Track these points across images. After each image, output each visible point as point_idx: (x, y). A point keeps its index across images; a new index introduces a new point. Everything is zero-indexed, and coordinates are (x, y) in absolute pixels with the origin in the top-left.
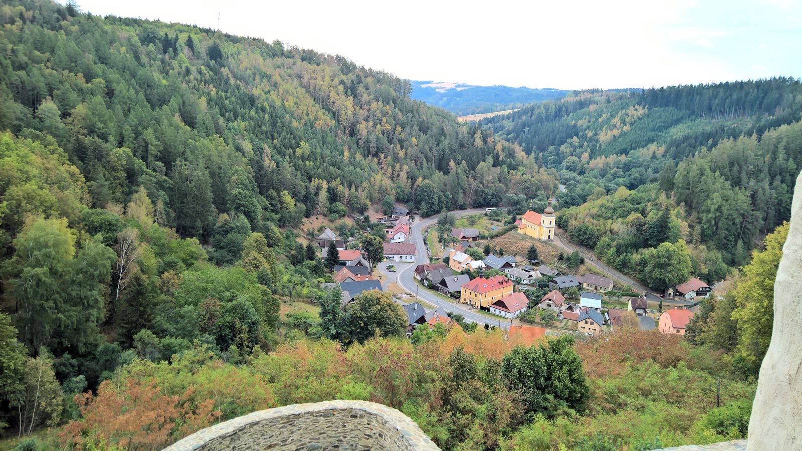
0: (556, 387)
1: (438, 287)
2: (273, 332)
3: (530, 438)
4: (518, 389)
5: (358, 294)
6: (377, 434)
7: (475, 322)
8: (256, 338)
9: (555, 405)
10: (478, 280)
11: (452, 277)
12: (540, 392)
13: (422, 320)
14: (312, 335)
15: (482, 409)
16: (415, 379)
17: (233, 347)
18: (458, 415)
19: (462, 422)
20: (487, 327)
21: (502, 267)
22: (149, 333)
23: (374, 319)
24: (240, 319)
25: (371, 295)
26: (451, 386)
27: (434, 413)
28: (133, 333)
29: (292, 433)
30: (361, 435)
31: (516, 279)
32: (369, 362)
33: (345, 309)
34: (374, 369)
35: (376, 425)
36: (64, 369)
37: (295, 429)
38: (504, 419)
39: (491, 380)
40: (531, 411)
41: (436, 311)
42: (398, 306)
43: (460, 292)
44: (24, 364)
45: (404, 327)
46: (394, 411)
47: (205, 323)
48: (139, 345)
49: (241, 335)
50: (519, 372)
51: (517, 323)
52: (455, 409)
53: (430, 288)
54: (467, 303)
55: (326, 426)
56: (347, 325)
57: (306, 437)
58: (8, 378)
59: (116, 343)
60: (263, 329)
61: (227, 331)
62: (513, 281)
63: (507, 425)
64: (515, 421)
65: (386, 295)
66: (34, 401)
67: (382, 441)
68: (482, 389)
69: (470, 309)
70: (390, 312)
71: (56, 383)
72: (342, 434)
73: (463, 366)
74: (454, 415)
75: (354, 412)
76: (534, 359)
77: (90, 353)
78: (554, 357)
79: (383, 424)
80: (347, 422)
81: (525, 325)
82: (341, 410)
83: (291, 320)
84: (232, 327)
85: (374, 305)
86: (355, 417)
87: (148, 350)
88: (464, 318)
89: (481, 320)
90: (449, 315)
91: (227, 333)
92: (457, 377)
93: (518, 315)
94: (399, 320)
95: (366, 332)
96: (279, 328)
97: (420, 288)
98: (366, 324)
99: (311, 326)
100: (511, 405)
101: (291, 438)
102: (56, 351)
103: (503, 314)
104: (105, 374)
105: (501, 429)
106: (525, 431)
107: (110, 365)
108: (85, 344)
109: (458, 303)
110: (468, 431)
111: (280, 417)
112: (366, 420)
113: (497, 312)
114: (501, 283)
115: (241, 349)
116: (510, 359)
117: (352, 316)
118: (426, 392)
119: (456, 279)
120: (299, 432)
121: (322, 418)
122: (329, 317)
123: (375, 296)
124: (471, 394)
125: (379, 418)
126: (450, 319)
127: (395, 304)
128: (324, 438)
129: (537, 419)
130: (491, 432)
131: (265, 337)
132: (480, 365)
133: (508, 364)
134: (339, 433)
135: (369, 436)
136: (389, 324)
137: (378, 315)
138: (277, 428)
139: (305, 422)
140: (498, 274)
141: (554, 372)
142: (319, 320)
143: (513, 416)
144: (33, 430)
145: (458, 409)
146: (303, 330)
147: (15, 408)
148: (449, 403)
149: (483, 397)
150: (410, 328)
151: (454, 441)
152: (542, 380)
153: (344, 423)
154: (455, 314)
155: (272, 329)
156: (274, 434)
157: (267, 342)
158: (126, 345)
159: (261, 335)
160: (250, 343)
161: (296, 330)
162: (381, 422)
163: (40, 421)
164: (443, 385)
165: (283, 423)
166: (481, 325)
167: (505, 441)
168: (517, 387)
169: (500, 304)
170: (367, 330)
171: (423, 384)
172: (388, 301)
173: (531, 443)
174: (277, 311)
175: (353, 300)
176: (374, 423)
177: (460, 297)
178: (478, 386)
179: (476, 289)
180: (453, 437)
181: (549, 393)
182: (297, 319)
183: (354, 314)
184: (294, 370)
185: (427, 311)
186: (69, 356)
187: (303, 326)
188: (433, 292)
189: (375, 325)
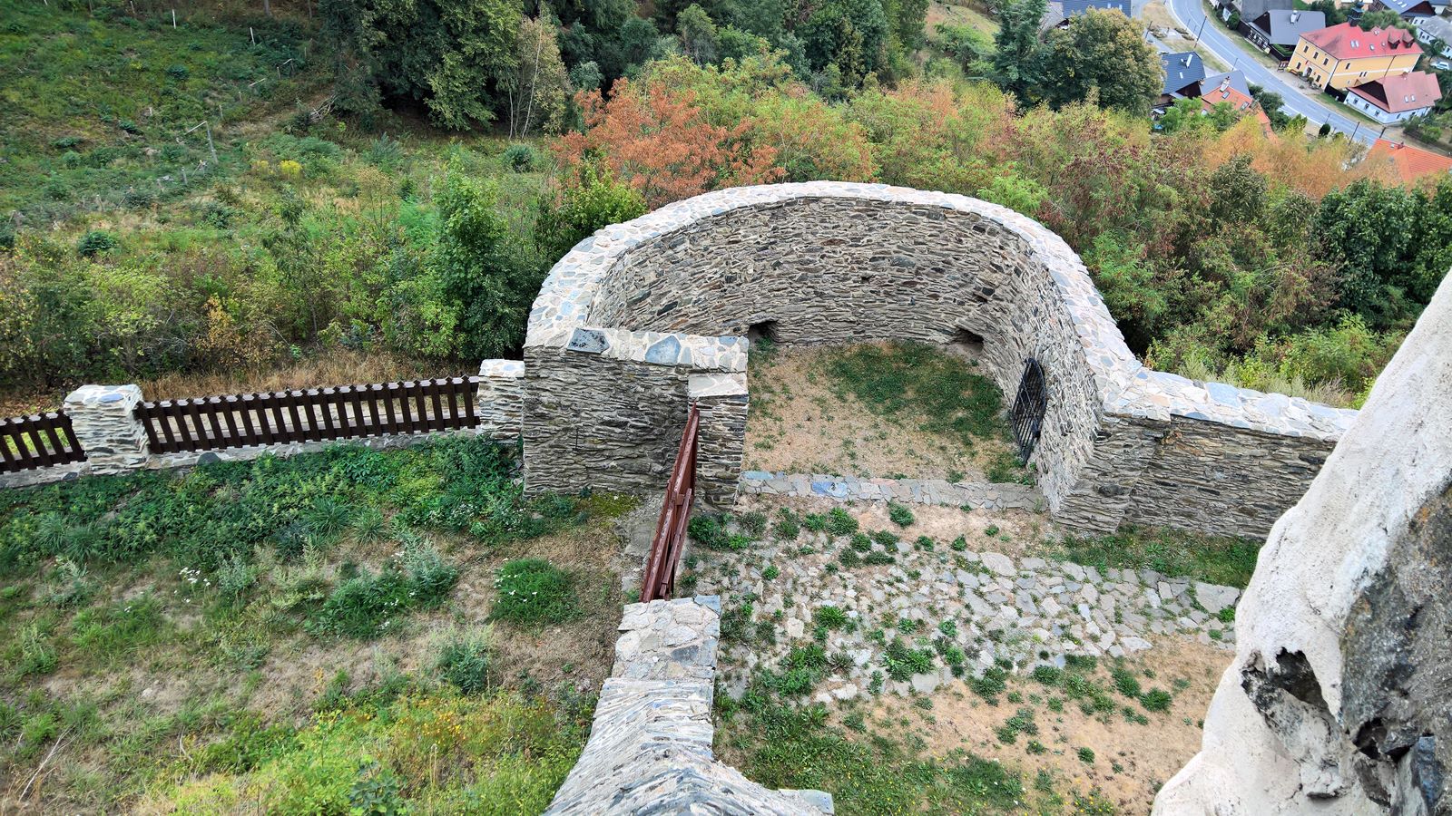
0: (1417, 276)
1: (1250, 28)
2: (907, 54)
3: (1321, 352)
4: (1333, 261)
5: (1079, 12)
6: (1013, 269)
7: (1303, 116)
8: (874, 58)
9: (1400, 308)
10: (1343, 29)
11: (1287, 12)
12: (1378, 278)
13: (1193, 90)
14: (974, 75)
15: (1246, 279)
16: (1135, 195)
17: (833, 68)
18: (1195, 278)
19: (1198, 291)
20: (1325, 131)
21: (1411, 10)
22: (702, 12)
23: (1097, 68)
24: (853, 18)
25: (1103, 20)
26: (1200, 224)
27: (1151, 264)
28: (678, 9)
29: (870, 230)
30: (985, 262)
31: (1433, 42)
32: (1055, 147)
33: (1046, 37)
34: (1061, 160)
35: (1014, 252)
36: (573, 46)
37: (876, 224)
38: (1283, 307)
39: (1285, 235)
40: (1345, 306)
41: (1227, 79)
42: (1150, 51)
43: (1293, 48)
44: (517, 25)
45: (1153, 97)
46: (1051, 238)
47: (793, 13)
48: (684, 30)
49: (851, 49)
50: (1349, 231)
51: (1395, 136)
52: (1193, 266)
53: (1231, 28)
54: (1300, 74)
55: (929, 233)
56: (1041, 68)
57: (892, 241)
58: (496, 44)
59: (650, 19)
60: (890, 44)
61: (828, 36)
62: (1423, 46)
63: (1285, 318)
64: (1304, 316)
65: (1133, 25)
66: (530, 88)
67: (1018, 281)
68: (1260, 244)
69: (1302, 88)
70: (1130, 61)
71: (561, 67)
72: (953, 253)
73: (1238, 195)
74: (1189, 276)
75: (981, 221)
76: (1390, 213)
77: (612, 29)
78: (1437, 219)
79: (1025, 253)
80: (966, 236)
81: (1411, 146)
82: (958, 212)
83: (943, 38)
84: (837, 30)
85: (1105, 42)
86: (980, 229)
87: (698, 42)
88: (1282, 104)
89: (1316, 112)
90: (1253, 91)
91: (827, 39)
92: (1218, 211)
93: (1404, 120)
94: (1144, 80)
95: (1074, 90)
96: (919, 49)
97: (1211, 23)
98: (1078, 76)
99: (976, 56)
100: (1307, 285)
101: (868, 238)
102: (564, 17)
103: (1371, 111)
104: (631, 67)
105: (1270, 322)
106: (1315, 338)
107: (639, 55)
108: (606, 11)
109: (1281, 70)
110: (1204, 309)
111: (854, 199)
112: (998, 241)
113: (1361, 105)
114: (1393, 46)
115: (846, 74)
116: (1339, 201)
117: (1056, 55)
118: (1148, 224)
119: (1293, 18)
120: (882, 231)
121: (925, 219)
122: (1011, 47)
123: (1111, 22)
124: (1233, 248)
125: (1021, 244)
126: (1250, 98)
127: (1146, 47)
128: (922, 252)
129: (1347, 323)
130: (1249, 322)
131: (891, 60)
132: (1275, 200)
133: (1332, 211)
134: (947, 250)
135: (997, 267)
136: (1121, 84)
137: (1106, 63)
138: (847, 215)
139: (895, 217)
140: (1394, 23)
141: (1425, 248)
142: (993, 49)
143: (1301, 307)
144: (529, 134)
145: (1199, 267)
146: (960, 61)
147: (504, 93)
148: (1187, 255)
149: (1256, 259)
150: (1165, 101)
151: (1174, 319)
152: (1392, 256)
153: (960, 235)
154: (1266, 91)
155: (906, 49)
156: (841, 224)
157: (893, 70)
158: (666, 26)
159: (884, 57)
160: (863, 67)
161: (947, 59)
162: (1023, 249)
163: (538, 121)
164: (1184, 218)
165: (858, 210)
166: (1314, 126)
167: (1268, 344)
168: (1332, 256)
169: (1374, 90)
170: (1078, 86)
171: (1147, 209)
172: (1134, 38)
173: (1318, 360)
174: (920, 17)
175: (1066, 22)
176: (1011, 248)
177: (1288, 59)
178: (1253, 237)
179: (1330, 48)
180: (1172, 313)
181: (1396, 285)
182: (955, 39)
183: (1061, 50)
184: (917, 129)
185: (1209, 74)
186: (581, 26)
187: (961, 53)
188: (1235, 36)
189: (1095, 81)
